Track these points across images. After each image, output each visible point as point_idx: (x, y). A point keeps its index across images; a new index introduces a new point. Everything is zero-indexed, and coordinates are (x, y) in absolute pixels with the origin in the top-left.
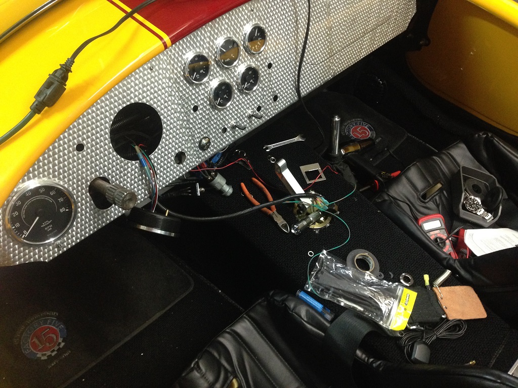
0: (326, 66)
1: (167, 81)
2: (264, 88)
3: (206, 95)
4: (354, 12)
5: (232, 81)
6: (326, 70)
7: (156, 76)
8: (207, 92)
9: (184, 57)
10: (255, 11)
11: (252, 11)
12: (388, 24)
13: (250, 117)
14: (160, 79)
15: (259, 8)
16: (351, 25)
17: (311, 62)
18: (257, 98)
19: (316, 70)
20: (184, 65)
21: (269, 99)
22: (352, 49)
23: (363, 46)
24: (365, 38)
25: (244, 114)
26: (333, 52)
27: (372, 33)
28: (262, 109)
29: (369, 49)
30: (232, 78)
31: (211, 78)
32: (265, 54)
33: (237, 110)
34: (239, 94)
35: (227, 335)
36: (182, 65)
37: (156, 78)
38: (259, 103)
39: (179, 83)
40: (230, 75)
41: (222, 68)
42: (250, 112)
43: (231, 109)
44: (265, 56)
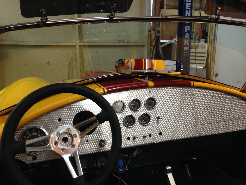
2: (154, 126)
6: (194, 131)
10: (151, 93)
11: (150, 92)
12: (238, 121)
13: (145, 137)
15: (153, 92)
18: (149, 130)
21: (156, 133)
22: (212, 126)
23: (220, 127)
24: (221, 123)
25: (141, 135)
26: (198, 123)
28: (152, 136)
31: (125, 112)
32: (155, 111)
33: (137, 131)
34: (139, 124)
38: (150, 132)
40: (135, 114)
41: (132, 110)
44: (155, 112)
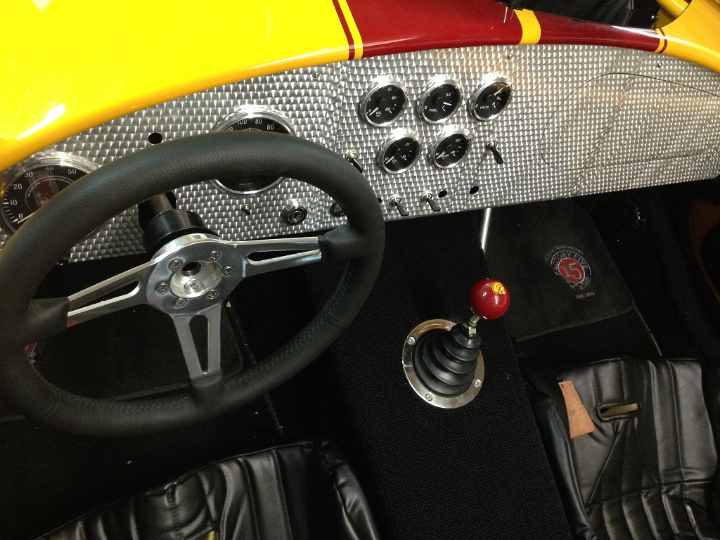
0: (572, 179)
1: (330, 102)
2: (465, 170)
3: (376, 144)
4: (655, 123)
5: (425, 141)
6: (567, 184)
7: (317, 88)
8: (379, 141)
9: (371, 79)
10: (512, 60)
11: (509, 58)
12: (693, 159)
13: (424, 199)
14: (321, 95)
15: (520, 59)
16: (641, 138)
17: (553, 163)
18: (447, 179)
19: (553, 177)
20: (366, 91)
21: (464, 187)
22: (622, 171)
23: (641, 173)
24: (649, 164)
25: (418, 192)
26: (593, 163)
27: (664, 162)
28: (448, 196)
29: (647, 181)
30: (427, 137)
31: (396, 124)
32: (493, 124)
33: (410, 183)
34: (424, 163)
35: (236, 467)
36: (364, 90)
37: (317, 91)
38: (446, 187)
39: (345, 111)
40: (426, 132)
41: (419, 119)
42: (427, 193)
43: (403, 179)
44: (491, 128)
